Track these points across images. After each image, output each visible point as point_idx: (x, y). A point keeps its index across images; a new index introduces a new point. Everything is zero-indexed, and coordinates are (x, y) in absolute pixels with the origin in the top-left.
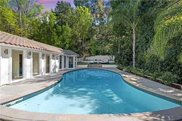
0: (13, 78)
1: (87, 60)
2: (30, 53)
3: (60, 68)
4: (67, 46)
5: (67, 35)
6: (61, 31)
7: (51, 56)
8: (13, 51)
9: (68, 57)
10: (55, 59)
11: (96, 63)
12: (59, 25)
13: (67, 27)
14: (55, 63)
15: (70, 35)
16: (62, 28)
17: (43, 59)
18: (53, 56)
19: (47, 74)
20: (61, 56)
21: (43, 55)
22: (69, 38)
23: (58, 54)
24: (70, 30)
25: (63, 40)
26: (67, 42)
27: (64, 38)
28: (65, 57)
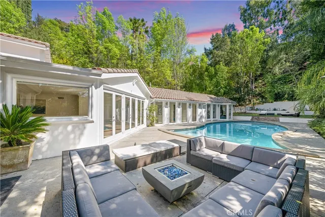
0: (170, 122)
1: (257, 110)
2: (179, 104)
3: (208, 118)
4: (222, 91)
5: (222, 77)
6: (213, 73)
7: (197, 106)
8: (170, 103)
9: (218, 105)
10: (201, 109)
11: (273, 114)
12: (212, 66)
13: (222, 66)
14: (202, 112)
15: (226, 76)
16: (215, 69)
17: (190, 108)
18: (200, 105)
19: (193, 122)
20: (209, 106)
21: (190, 105)
22: (225, 80)
23: (204, 103)
24: (226, 69)
25: (217, 84)
26: (222, 86)
27: (218, 80)
28: (214, 106)
